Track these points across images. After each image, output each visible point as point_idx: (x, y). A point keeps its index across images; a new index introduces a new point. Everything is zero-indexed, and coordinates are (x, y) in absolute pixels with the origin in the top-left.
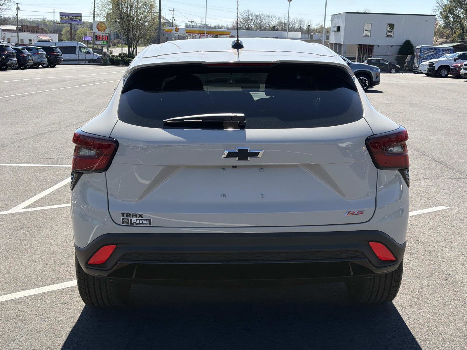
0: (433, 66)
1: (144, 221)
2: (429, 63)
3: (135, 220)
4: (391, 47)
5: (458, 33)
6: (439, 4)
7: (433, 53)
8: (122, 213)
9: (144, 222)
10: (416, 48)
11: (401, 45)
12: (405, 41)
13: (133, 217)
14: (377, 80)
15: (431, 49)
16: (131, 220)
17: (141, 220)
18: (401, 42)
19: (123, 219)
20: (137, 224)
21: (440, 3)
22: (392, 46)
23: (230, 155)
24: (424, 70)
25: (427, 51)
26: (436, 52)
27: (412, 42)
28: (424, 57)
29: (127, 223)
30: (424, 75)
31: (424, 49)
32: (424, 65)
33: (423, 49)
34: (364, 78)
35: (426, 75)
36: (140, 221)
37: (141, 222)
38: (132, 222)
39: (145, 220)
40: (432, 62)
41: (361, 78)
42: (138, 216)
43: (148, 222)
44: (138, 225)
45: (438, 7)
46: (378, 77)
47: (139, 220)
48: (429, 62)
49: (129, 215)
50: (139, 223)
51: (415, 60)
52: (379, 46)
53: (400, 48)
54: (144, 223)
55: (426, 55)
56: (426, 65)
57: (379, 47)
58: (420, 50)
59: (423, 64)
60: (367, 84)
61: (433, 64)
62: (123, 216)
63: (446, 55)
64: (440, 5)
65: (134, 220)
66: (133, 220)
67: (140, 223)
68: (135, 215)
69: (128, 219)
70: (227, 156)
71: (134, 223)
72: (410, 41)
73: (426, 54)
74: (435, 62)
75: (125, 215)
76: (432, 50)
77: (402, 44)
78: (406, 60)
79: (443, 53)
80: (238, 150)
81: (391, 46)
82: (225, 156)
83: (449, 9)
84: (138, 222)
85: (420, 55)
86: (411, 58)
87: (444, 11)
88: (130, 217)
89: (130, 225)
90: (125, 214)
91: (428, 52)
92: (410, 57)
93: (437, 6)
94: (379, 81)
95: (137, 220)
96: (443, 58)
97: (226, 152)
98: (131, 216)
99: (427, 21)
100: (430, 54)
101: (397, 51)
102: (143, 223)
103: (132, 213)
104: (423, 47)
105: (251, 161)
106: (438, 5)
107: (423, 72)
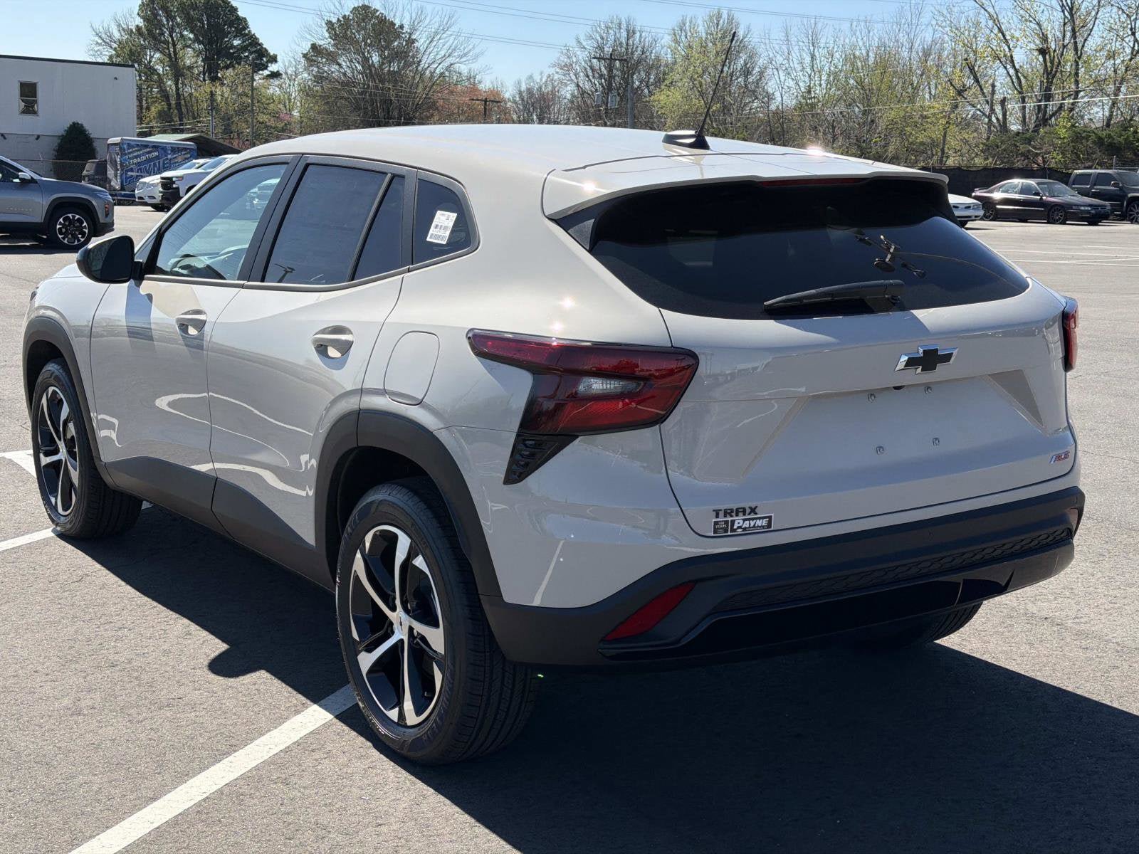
0: (174, 186)
1: (758, 521)
2: (159, 180)
3: (741, 522)
4: (37, 139)
5: (157, 109)
6: (100, 37)
7: (151, 155)
8: (714, 511)
9: (759, 523)
10: (108, 145)
11: (60, 134)
12: (71, 125)
13: (737, 515)
14: (108, 220)
15: (146, 146)
16: (733, 522)
17: (753, 519)
18: (61, 127)
19: (716, 523)
20: (745, 529)
21: (103, 36)
22: (38, 137)
23: (911, 363)
24: (149, 197)
25: (137, 151)
26: (157, 154)
27: (87, 128)
28: (132, 166)
29: (722, 530)
30: (150, 208)
31: (130, 146)
32: (149, 185)
33: (125, 146)
34: (77, 217)
35: (152, 207)
36: (751, 522)
37: (752, 525)
38: (735, 527)
39: (760, 518)
40: (170, 179)
41: (70, 215)
42: (748, 511)
43: (765, 522)
44: (746, 532)
45: (100, 44)
46: (109, 213)
47: (749, 519)
48: (162, 178)
49: (729, 511)
50: (747, 526)
51: (108, 172)
52: (6, 136)
53: (59, 141)
54: (758, 526)
55: (135, 161)
56: (152, 185)
57: (5, 138)
58: (121, 148)
59: (145, 183)
60: (87, 231)
61: (174, 183)
62: (717, 516)
63: (194, 161)
64: (104, 41)
65: (739, 522)
66: (736, 522)
67: (749, 527)
68: (742, 510)
69: (726, 522)
70: (906, 366)
71: (739, 527)
72: (82, 125)
73: (136, 157)
74: (176, 177)
75: (721, 514)
76: (148, 150)
77: (64, 133)
78: (85, 173)
79: (175, 156)
80: (924, 351)
81: (36, 137)
82: (901, 365)
83: (131, 50)
84: (746, 524)
85: (121, 161)
86: (96, 167)
87: (118, 56)
88: (732, 516)
89: (729, 533)
90: (721, 510)
91: (139, 153)
92: (94, 165)
93: (97, 43)
94: (113, 224)
95: (744, 520)
96: (190, 168)
97: (905, 358)
98: (734, 514)
99: (116, 78)
100: (144, 158)
101: (54, 150)
102: (756, 525)
103: (735, 506)
104: (128, 142)
105: (942, 371)
106: (100, 41)
107: (147, 200)
